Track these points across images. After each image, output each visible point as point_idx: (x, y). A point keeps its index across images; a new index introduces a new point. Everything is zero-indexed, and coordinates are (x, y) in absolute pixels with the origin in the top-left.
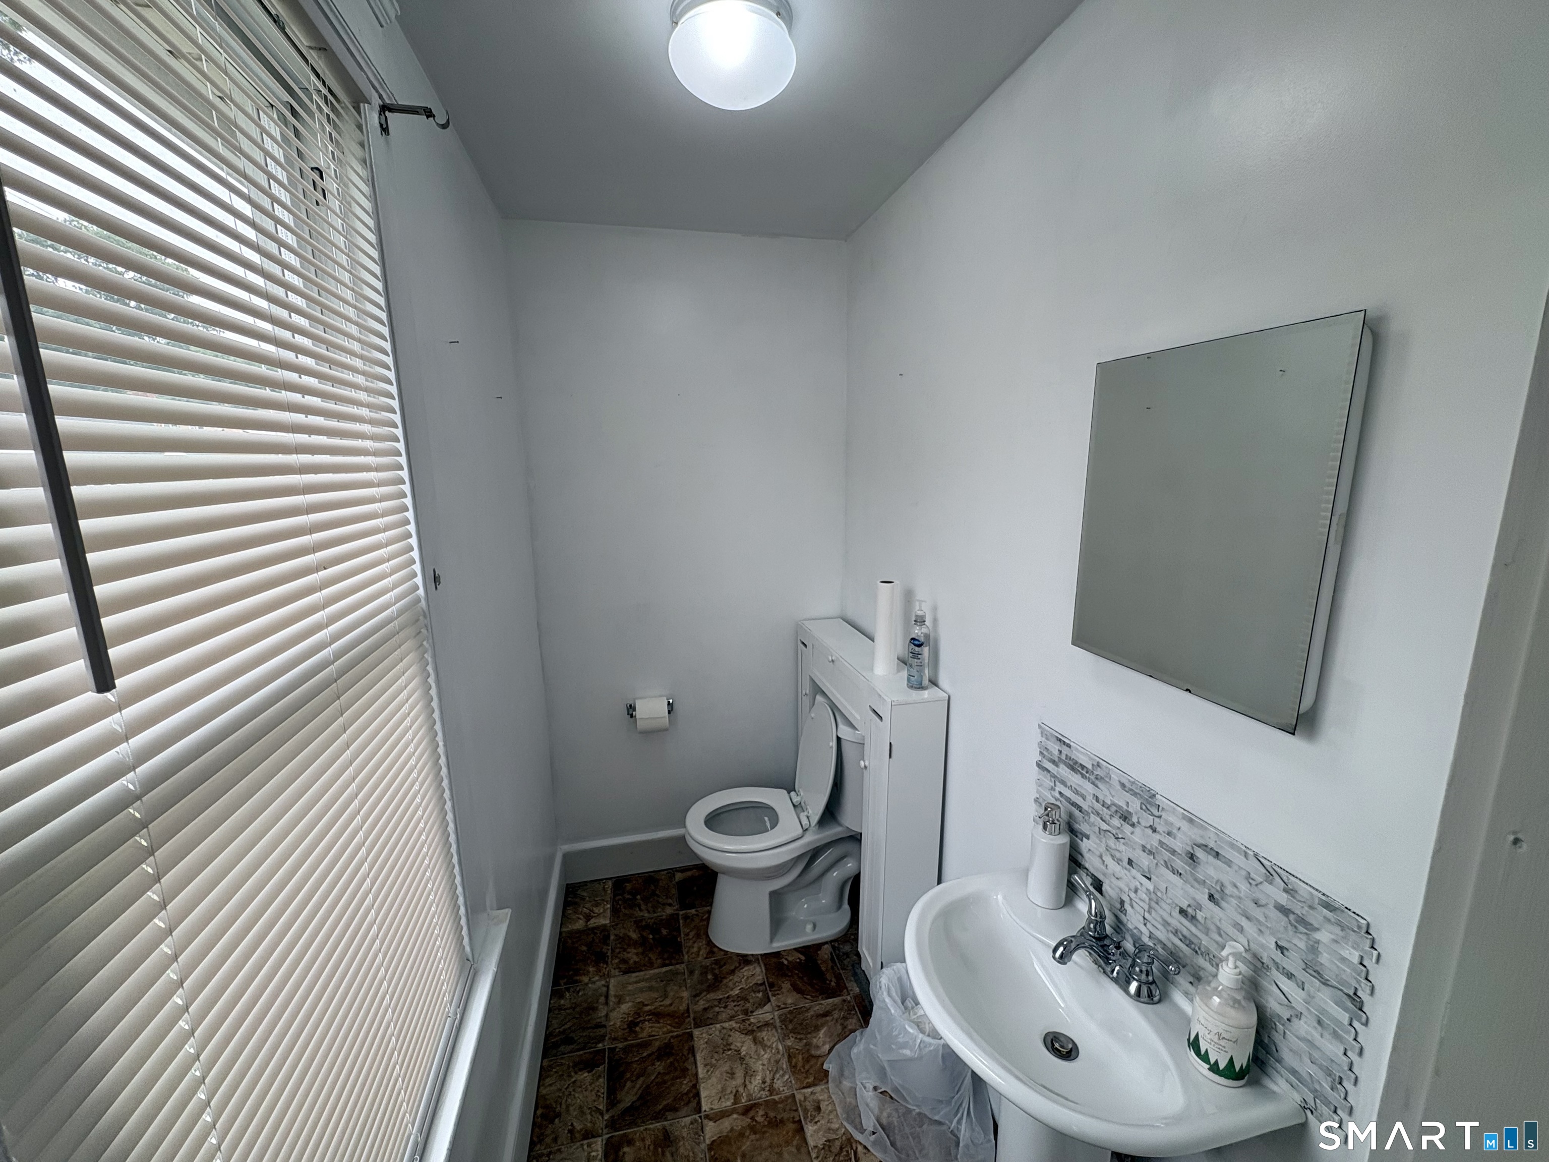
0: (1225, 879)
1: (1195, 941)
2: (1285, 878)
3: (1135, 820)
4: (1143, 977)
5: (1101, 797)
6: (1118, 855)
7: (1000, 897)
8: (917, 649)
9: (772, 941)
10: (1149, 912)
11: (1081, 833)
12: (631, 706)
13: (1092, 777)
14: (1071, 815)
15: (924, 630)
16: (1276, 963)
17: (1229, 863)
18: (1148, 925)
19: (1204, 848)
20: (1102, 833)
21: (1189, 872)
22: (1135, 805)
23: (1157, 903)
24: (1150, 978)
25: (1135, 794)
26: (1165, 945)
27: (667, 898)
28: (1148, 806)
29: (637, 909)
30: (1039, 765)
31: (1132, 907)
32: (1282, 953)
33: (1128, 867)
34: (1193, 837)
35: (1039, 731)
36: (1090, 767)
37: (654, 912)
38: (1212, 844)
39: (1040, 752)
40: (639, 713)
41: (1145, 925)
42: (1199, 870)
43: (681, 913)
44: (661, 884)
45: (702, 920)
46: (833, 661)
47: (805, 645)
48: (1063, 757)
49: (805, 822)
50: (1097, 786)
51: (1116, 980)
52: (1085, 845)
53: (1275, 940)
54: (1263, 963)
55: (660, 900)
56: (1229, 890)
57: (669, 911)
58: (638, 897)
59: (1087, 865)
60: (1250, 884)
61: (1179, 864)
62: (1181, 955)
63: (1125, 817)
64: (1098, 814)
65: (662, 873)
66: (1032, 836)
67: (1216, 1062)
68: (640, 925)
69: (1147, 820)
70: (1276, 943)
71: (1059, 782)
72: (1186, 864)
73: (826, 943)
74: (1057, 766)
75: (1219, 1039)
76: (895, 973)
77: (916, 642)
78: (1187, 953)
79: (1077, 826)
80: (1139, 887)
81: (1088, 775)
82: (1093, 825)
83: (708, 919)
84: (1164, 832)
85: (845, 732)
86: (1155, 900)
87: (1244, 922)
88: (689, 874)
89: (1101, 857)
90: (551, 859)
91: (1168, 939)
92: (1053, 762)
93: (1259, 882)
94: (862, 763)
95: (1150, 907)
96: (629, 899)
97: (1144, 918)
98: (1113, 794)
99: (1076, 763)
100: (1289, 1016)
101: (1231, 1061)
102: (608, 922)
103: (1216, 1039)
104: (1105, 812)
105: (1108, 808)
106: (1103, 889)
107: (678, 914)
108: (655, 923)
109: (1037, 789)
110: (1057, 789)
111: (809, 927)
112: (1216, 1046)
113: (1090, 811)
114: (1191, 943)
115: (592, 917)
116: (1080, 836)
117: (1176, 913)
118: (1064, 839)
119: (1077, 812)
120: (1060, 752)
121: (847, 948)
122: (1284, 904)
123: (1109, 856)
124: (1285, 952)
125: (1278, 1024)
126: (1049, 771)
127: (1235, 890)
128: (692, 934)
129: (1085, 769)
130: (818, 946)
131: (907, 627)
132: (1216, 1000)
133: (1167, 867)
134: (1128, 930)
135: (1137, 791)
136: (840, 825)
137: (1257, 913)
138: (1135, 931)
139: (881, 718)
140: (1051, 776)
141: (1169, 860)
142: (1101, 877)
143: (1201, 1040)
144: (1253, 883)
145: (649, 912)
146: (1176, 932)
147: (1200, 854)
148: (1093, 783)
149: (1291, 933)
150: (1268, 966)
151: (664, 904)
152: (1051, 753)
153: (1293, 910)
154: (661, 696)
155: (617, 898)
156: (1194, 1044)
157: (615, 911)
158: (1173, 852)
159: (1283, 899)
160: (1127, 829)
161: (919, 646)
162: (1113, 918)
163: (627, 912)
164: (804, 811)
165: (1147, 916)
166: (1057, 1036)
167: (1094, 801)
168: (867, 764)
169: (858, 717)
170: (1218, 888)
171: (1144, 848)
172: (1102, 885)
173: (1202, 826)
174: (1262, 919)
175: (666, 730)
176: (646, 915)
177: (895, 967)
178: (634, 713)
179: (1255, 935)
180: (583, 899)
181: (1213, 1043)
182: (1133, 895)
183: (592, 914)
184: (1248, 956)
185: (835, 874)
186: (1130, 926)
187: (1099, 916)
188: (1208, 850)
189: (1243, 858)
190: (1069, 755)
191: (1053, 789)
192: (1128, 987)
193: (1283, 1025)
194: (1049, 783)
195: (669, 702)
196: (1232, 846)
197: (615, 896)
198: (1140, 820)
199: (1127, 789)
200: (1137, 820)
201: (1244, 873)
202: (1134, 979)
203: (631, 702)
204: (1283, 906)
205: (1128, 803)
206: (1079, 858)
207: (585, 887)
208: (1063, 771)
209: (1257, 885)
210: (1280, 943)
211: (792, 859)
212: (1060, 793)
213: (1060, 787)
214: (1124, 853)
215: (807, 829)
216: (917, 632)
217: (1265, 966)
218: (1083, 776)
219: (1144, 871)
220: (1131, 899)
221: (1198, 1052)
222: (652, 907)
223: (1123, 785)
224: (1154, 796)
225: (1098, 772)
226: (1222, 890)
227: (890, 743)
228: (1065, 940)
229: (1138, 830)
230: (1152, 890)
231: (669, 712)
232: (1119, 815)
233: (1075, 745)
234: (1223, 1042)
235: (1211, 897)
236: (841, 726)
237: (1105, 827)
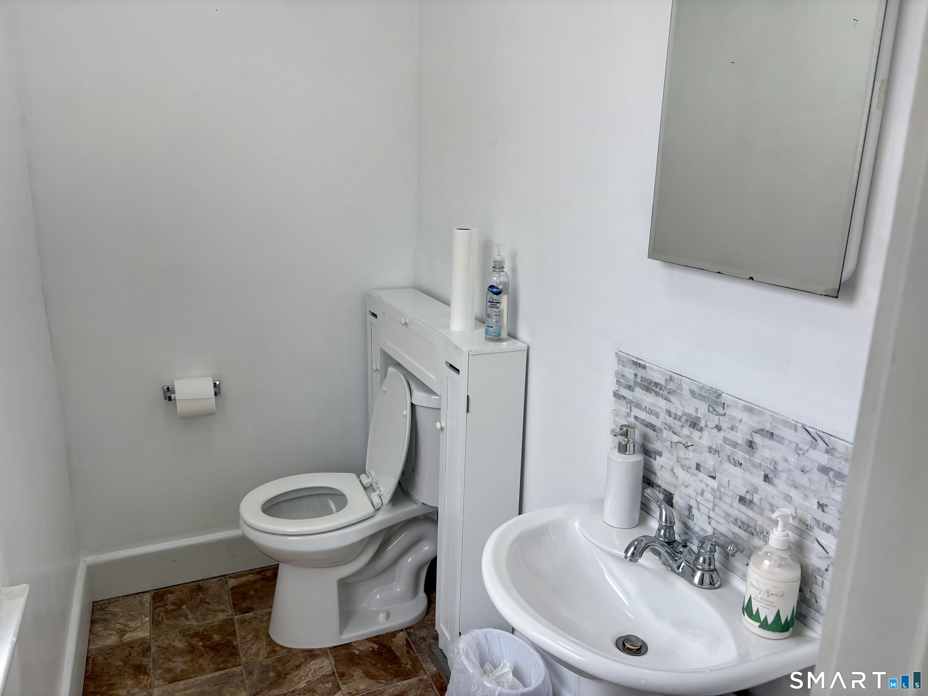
0: (778, 457)
1: (752, 524)
2: (826, 440)
3: (703, 424)
4: (706, 567)
5: (673, 410)
6: (687, 463)
7: (577, 525)
8: (495, 297)
9: (341, 632)
10: (713, 510)
11: (655, 453)
12: (168, 388)
13: (665, 393)
14: (645, 437)
15: (503, 279)
16: (818, 522)
17: (781, 440)
18: (713, 523)
19: (761, 432)
20: (674, 446)
21: (748, 460)
22: (703, 407)
23: (720, 499)
24: (712, 567)
25: (702, 398)
26: (726, 536)
27: (219, 604)
28: (715, 407)
29: (183, 619)
30: (617, 395)
31: (699, 510)
32: (823, 511)
33: (696, 472)
34: (753, 424)
35: (616, 359)
36: (663, 382)
37: (204, 620)
38: (768, 427)
39: (617, 380)
40: (178, 395)
41: (709, 523)
42: (756, 455)
43: (236, 617)
44: (211, 592)
45: (261, 622)
46: (406, 324)
47: (375, 315)
48: (639, 380)
49: (376, 500)
50: (670, 401)
51: (682, 575)
52: (658, 463)
53: (818, 500)
54: (807, 525)
55: (211, 607)
56: (781, 466)
57: (222, 616)
58: (184, 607)
59: (659, 482)
60: (799, 454)
61: (740, 455)
62: (740, 541)
63: (694, 424)
64: (670, 428)
65: (212, 580)
66: (608, 457)
67: (766, 618)
68: (185, 633)
69: (714, 420)
70: (818, 502)
71: (635, 406)
72: (745, 453)
73: (402, 630)
74: (633, 390)
75: (768, 596)
76: (473, 637)
77: (495, 290)
78: (745, 538)
79: (651, 446)
80: (705, 489)
81: (661, 392)
82: (666, 440)
83: (269, 620)
84: (728, 428)
85: (420, 398)
86: (718, 495)
87: (793, 493)
88: (244, 579)
89: (672, 470)
90: (71, 574)
91: (729, 530)
92: (630, 388)
93: (805, 450)
94: (438, 425)
95: (714, 505)
96: (173, 610)
97: (709, 517)
98: (684, 404)
99: (650, 382)
100: (826, 567)
101: (778, 614)
102: (147, 634)
103: (765, 597)
104: (676, 425)
105: (679, 419)
106: (674, 501)
107: (232, 620)
108: (205, 630)
109: (614, 420)
110: (633, 414)
111: (382, 616)
112: (766, 603)
113: (663, 428)
114: (748, 526)
115: (127, 632)
116: (653, 455)
117: (736, 504)
118: (638, 458)
119: (651, 433)
120: (636, 375)
121: (423, 633)
122: (825, 464)
123: (680, 467)
124: (825, 509)
125: (817, 576)
126: (625, 398)
127: (786, 465)
128: (249, 637)
129: (659, 387)
130: (393, 634)
131: (484, 275)
132: (767, 562)
133: (730, 461)
134: (694, 533)
135: (706, 395)
136: (415, 502)
137: (803, 480)
138: (701, 533)
139: (458, 371)
140: (627, 402)
141: (731, 453)
142: (671, 490)
143: (753, 601)
144: (801, 452)
145: (197, 620)
146: (736, 521)
147: (758, 439)
148: (666, 399)
149: (830, 489)
150: (811, 527)
151: (215, 611)
152: (627, 380)
153: (832, 467)
154: (206, 376)
155: (158, 610)
156: (748, 609)
157: (155, 623)
158: (735, 445)
159: (823, 459)
160: (696, 434)
161: (498, 293)
162: (682, 527)
163: (170, 623)
164: (375, 491)
165: (712, 514)
166: (628, 638)
167: (667, 417)
168: (443, 425)
169: (434, 378)
170: (772, 468)
171: (710, 450)
172: (672, 498)
173: (760, 411)
174: (807, 484)
175: (212, 414)
176: (195, 623)
177: (473, 634)
178: (173, 396)
179: (802, 501)
180: (115, 615)
181: (763, 601)
182: (699, 498)
183: (127, 629)
184: (795, 523)
185: (409, 560)
186: (697, 529)
187: (668, 522)
188: (765, 433)
189: (793, 432)
190: (644, 376)
191: (628, 415)
192: (693, 580)
193: (822, 576)
194: (624, 409)
195: (215, 384)
196: (786, 423)
197: (155, 608)
198: (708, 423)
199: (696, 396)
200: (704, 424)
201: (793, 446)
202: (698, 569)
203: (168, 385)
204: (825, 466)
205: (697, 409)
206: (653, 478)
207: (118, 603)
208: (639, 394)
209: (803, 454)
210: (821, 502)
211: (363, 540)
212: (636, 417)
213: (636, 412)
214: (693, 460)
215: (379, 509)
216: (496, 279)
217: (809, 527)
218: (657, 394)
219: (710, 471)
220: (698, 503)
221: (751, 615)
222: (201, 615)
223: (693, 393)
224: (720, 395)
225: (672, 386)
226: (775, 468)
227: (468, 396)
228: (636, 540)
229: (705, 433)
230: (716, 488)
231: (216, 394)
232: (689, 423)
233: (650, 365)
234: (771, 599)
235: (766, 478)
236: (416, 393)
237: (676, 439)
